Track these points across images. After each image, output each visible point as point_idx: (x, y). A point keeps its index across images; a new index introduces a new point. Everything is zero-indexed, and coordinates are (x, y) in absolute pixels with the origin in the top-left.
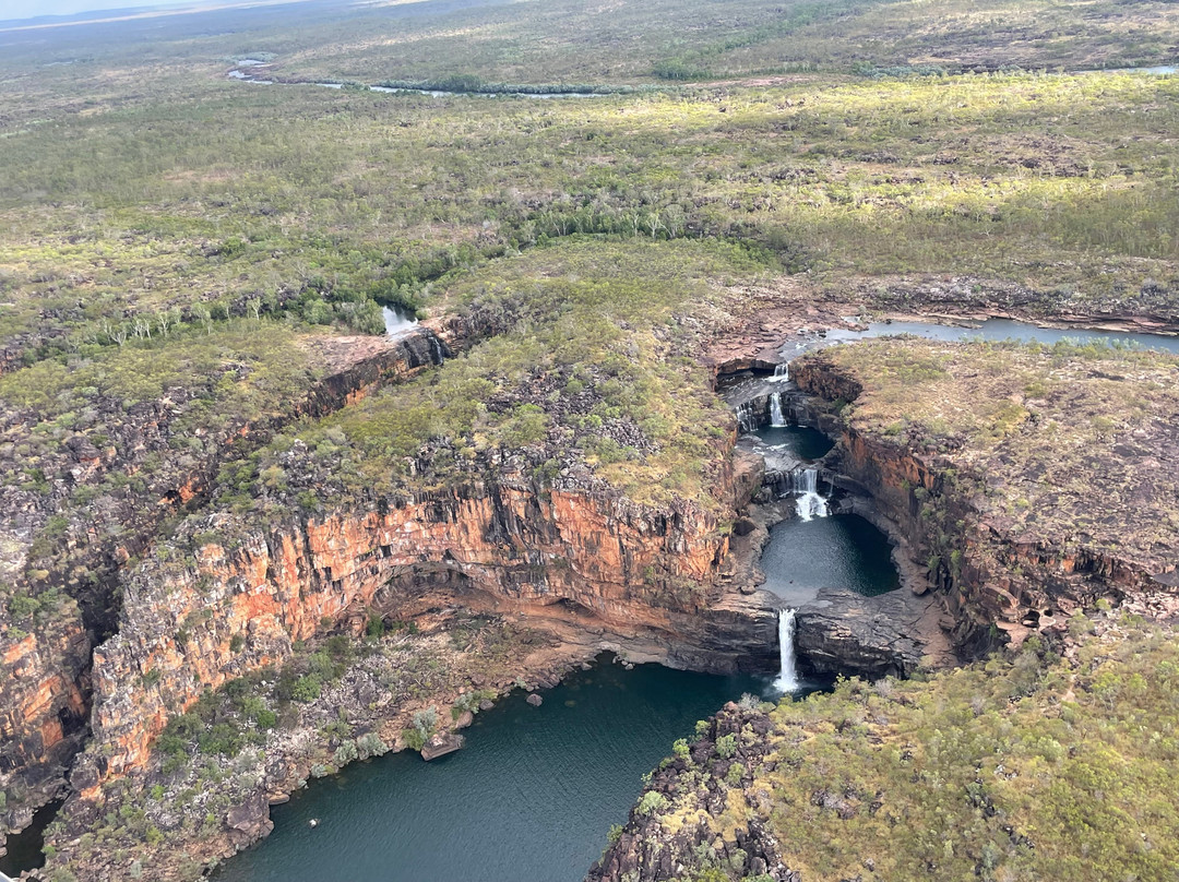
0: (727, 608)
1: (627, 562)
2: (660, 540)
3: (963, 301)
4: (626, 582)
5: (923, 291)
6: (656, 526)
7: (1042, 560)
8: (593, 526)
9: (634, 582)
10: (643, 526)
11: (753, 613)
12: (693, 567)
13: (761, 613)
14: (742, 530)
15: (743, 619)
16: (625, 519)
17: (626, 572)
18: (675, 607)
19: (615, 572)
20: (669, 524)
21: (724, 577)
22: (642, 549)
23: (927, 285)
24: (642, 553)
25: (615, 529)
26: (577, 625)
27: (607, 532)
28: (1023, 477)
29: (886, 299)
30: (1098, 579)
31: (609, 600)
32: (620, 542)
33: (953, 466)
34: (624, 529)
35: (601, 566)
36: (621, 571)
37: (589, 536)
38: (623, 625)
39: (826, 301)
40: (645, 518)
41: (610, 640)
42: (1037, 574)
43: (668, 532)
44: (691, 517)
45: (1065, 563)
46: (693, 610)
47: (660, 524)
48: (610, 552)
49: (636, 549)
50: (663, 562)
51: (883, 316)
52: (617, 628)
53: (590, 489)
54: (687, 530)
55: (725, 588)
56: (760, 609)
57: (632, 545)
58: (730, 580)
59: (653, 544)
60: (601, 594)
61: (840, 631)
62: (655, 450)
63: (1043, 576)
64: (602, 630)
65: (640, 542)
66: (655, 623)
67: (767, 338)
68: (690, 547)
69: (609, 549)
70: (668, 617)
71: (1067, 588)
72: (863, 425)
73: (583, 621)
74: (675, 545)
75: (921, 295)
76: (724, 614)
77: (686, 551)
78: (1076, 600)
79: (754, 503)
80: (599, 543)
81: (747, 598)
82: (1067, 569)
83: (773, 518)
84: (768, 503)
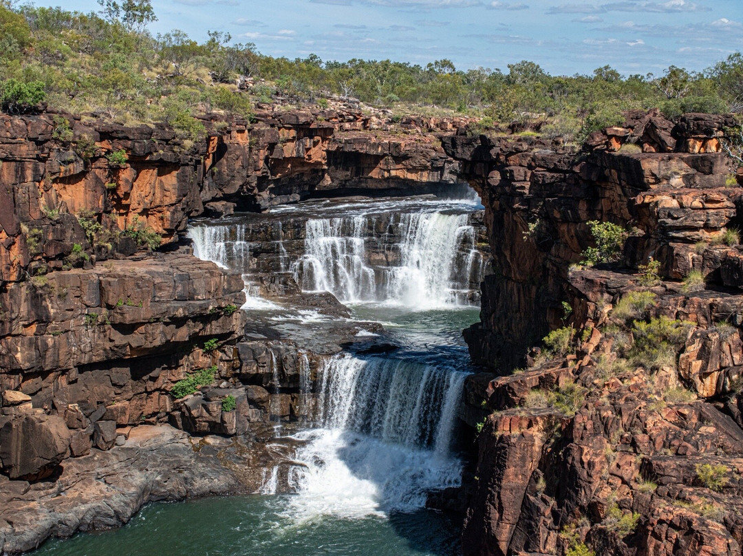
79: (174, 423)
83: (203, 476)
84: (225, 435)
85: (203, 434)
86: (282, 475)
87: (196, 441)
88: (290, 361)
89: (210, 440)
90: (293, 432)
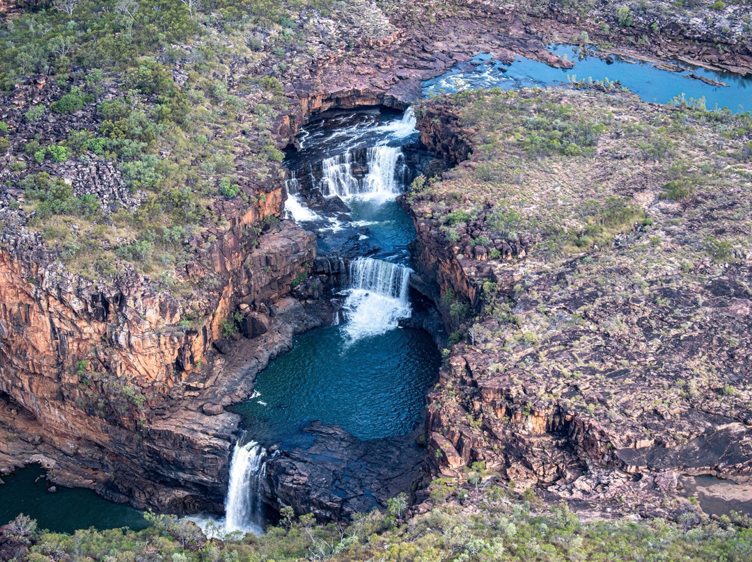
0: (172, 429)
1: (61, 349)
2: (101, 326)
3: (726, 44)
4: (59, 377)
5: (680, 20)
6: (93, 306)
7: (509, 413)
8: (22, 297)
9: (69, 379)
10: (77, 306)
11: (203, 440)
12: (140, 368)
13: (215, 441)
14: (250, 331)
15: (191, 445)
16: (54, 292)
17: (58, 364)
18: (112, 417)
19: (45, 362)
20: (112, 307)
21: (189, 388)
22: (77, 335)
23: (689, 12)
24: (80, 340)
25: (44, 304)
26: (11, 429)
27: (36, 307)
28: (562, 305)
29: (625, 26)
30: (569, 447)
31: (43, 399)
32: (51, 322)
33: (492, 277)
34: (55, 305)
35: (30, 350)
36: (53, 362)
37: (15, 309)
38: (63, 435)
39: (546, 16)
40: (78, 292)
41: (45, 454)
42: (498, 429)
43: (111, 317)
44: (140, 300)
45: (534, 419)
46: (132, 425)
47: (99, 305)
48: (39, 334)
49: (71, 334)
50: (102, 355)
51: (610, 50)
52: (56, 439)
53: (15, 245)
54: (130, 317)
55: (185, 403)
56: (215, 436)
57: (67, 328)
58: (197, 394)
59: (91, 330)
60: (31, 389)
61: (295, 477)
62: (133, 204)
63: (504, 433)
64: (37, 439)
65: (75, 326)
66: (94, 437)
67: (422, 63)
68: (133, 340)
69: (38, 330)
70: (107, 431)
71: (527, 452)
72: (427, 208)
73: (20, 424)
74: (116, 336)
75: (675, 26)
76: (167, 435)
77: (130, 346)
78: (532, 469)
79: (293, 296)
80: (27, 321)
81: (206, 419)
82: (537, 428)
83: (311, 321)
84: (314, 299)
85: (306, 299)
86: (340, 315)
87: (303, 302)
88: (336, 264)
89: (308, 301)
90: (339, 291)
